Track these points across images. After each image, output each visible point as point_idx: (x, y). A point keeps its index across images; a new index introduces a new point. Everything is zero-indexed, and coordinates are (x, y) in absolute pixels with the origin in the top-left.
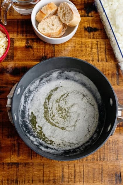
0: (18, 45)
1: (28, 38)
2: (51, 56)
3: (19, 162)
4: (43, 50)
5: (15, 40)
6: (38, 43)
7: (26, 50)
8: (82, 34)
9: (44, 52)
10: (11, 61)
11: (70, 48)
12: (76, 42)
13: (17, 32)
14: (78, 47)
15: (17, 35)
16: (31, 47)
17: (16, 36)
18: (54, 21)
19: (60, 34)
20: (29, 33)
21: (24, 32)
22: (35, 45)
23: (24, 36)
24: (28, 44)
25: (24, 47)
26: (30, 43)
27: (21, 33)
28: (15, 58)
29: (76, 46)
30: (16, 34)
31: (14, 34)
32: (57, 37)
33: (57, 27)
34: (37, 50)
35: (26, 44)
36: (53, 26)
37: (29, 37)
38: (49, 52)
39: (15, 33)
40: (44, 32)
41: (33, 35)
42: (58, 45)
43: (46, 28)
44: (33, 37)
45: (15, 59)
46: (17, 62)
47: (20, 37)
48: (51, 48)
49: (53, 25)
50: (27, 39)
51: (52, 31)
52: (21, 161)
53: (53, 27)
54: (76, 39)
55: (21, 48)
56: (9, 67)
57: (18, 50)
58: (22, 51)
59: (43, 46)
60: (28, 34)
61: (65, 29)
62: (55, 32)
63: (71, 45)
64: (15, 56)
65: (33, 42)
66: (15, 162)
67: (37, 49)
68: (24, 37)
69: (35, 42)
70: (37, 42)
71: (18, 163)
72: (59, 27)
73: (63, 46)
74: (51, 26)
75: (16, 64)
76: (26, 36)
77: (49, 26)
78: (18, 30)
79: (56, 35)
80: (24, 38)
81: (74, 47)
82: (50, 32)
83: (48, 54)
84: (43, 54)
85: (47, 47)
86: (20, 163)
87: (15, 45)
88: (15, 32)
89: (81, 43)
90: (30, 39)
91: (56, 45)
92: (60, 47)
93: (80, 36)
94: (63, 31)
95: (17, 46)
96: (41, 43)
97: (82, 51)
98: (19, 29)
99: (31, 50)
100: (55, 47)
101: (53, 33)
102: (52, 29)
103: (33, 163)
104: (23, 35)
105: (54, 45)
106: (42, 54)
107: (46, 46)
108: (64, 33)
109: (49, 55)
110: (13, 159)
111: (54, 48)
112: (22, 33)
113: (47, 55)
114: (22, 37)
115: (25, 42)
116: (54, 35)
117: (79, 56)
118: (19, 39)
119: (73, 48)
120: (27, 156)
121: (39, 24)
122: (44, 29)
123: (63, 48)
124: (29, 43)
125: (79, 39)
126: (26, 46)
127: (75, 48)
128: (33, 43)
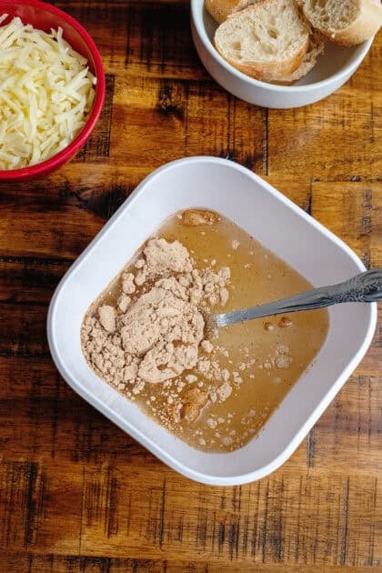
0: (128, 102)
1: (170, 76)
2: (252, 152)
3: (114, 554)
4: (223, 126)
5: (117, 80)
6: (206, 98)
7: (161, 125)
8: (374, 76)
9: (229, 135)
10: (98, 162)
11: (328, 126)
12: (350, 105)
13: (129, 51)
14: (359, 123)
15: (127, 62)
16: (178, 113)
17: (122, 64)
18: (277, 20)
19: (295, 68)
20: (172, 58)
21: (154, 54)
22: (194, 105)
23: (154, 68)
24: (168, 101)
25: (151, 110)
26: (176, 98)
27: (141, 57)
28: (114, 151)
29: (349, 121)
30: (122, 59)
31: (116, 58)
32: (283, 79)
33: (290, 45)
34: (200, 127)
35: (160, 98)
36: (276, 38)
37: (174, 73)
38: (246, 135)
39: (120, 54)
40: (240, 58)
41: (187, 67)
42: (281, 112)
43: (246, 42)
44: (186, 75)
45: (116, 156)
46: (123, 169)
47: (136, 69)
48: (256, 120)
49: (274, 35)
50: (166, 80)
51: (271, 58)
52: (121, 552)
53: (273, 41)
54: (351, 94)
55: (139, 115)
56: (90, 186)
57: (128, 118)
58: (143, 125)
59: (226, 110)
60: (170, 63)
61: (315, 53)
62: (279, 60)
63: (332, 117)
64: (116, 143)
65: (188, 93)
66: (96, 554)
67: (201, 121)
68: (154, 73)
69: (193, 93)
70: (201, 94)
71: (110, 559)
72: (296, 44)
73: (300, 115)
74: (265, 38)
75: (117, 174)
76: (162, 68)
77: (257, 39)
78: (131, 44)
79: (282, 72)
80: (152, 75)
81: (343, 122)
82: (263, 59)
83: (241, 145)
84: (222, 144)
85: (241, 117)
86: (117, 559)
87: (116, 100)
88: (118, 49)
89: (369, 108)
90: (176, 81)
91: (273, 109)
92: (292, 118)
93: (367, 81)
94: (308, 61)
95: (126, 106)
96: (217, 99)
97: (372, 140)
98: (136, 42)
99: (177, 122)
100: (270, 118)
101: (272, 66)
102: (270, 51)
103: (165, 562)
104: (149, 65)
105: (266, 111)
106: (218, 141)
107: (238, 113)
108: (310, 66)
109: (245, 148)
110: (88, 544)
111: (266, 122)
112: (146, 56)
113: (239, 149)
114: (144, 73)
115: (155, 94)
116: (276, 73)
117: (359, 160)
118: (134, 78)
119: (340, 127)
120: (144, 533)
121: (222, 27)
122: (237, 46)
123: (300, 125)
124: (170, 98)
125: (364, 95)
126: (158, 105)
127: (347, 128)
128: (187, 98)
